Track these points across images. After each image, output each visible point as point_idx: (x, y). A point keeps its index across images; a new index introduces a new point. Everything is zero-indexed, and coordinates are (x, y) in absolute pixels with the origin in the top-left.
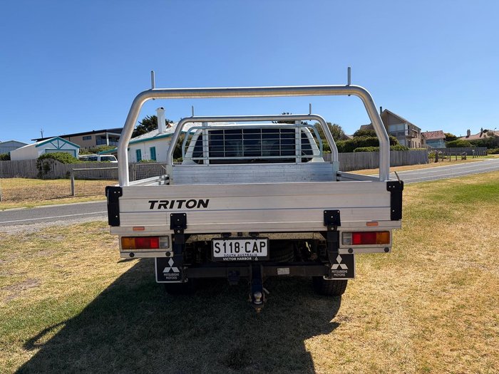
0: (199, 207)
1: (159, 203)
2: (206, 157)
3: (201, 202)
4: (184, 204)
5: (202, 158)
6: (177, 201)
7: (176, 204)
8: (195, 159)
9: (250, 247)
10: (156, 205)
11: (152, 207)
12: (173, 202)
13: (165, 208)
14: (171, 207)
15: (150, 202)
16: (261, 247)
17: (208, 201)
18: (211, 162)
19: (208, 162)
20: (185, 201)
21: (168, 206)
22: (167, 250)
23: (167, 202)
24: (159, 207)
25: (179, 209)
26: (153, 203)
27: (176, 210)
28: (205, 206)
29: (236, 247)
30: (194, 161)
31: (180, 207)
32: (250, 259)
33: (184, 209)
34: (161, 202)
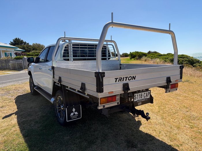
0: (132, 80)
1: (119, 79)
2: (71, 57)
3: (133, 77)
4: (128, 78)
5: (68, 58)
6: (125, 77)
7: (125, 79)
8: (64, 58)
9: (145, 95)
10: (118, 80)
11: (116, 82)
12: (124, 78)
13: (121, 81)
14: (123, 81)
15: (115, 79)
16: (148, 94)
17: (135, 76)
18: (74, 60)
19: (72, 60)
20: (128, 77)
21: (122, 80)
22: (118, 101)
23: (122, 78)
24: (119, 81)
25: (126, 81)
26: (116, 79)
27: (125, 82)
28: (134, 79)
29: (141, 96)
30: (64, 59)
31: (126, 80)
32: (145, 100)
33: (128, 81)
34: (119, 78)
